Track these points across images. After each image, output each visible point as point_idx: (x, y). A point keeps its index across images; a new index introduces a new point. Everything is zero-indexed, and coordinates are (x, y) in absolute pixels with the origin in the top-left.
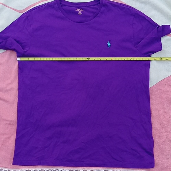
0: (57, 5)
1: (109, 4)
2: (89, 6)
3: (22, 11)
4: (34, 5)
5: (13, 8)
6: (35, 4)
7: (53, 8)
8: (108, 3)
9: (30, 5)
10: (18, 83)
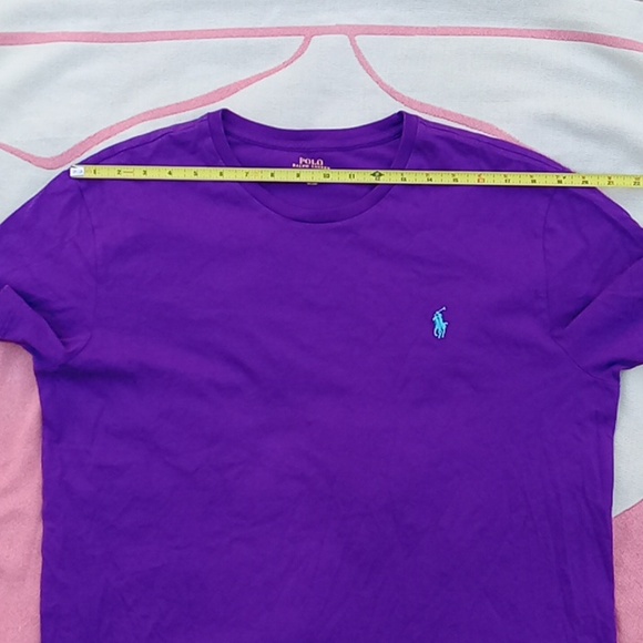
0: (209, 141)
1: (440, 144)
2: (354, 147)
3: (53, 159)
4: (107, 135)
5: (15, 146)
6: (112, 131)
7: (193, 153)
8: (438, 137)
9: (92, 134)
10: (40, 491)
